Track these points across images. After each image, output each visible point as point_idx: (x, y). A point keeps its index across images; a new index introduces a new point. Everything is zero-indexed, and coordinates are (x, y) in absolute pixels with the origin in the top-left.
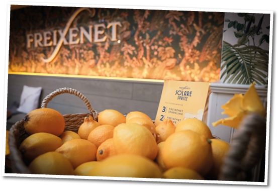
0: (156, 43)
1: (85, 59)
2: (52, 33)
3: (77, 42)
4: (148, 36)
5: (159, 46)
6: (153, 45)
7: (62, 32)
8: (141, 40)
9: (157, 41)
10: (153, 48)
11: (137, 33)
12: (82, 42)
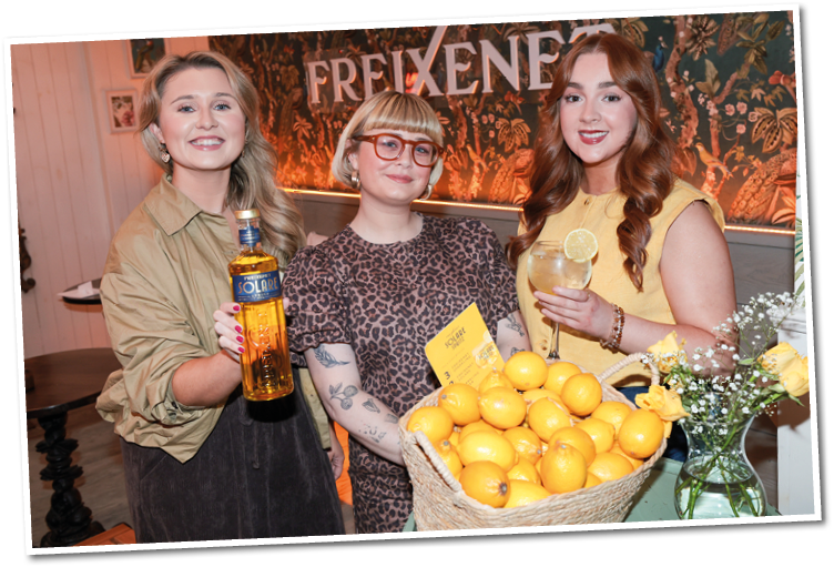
0: (741, 93)
1: (500, 149)
2: (390, 59)
3: (472, 89)
4: (711, 69)
5: (753, 104)
6: (732, 99)
7: (423, 54)
8: (687, 84)
9: (745, 85)
10: (730, 110)
11: (674, 58)
12: (488, 89)
